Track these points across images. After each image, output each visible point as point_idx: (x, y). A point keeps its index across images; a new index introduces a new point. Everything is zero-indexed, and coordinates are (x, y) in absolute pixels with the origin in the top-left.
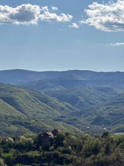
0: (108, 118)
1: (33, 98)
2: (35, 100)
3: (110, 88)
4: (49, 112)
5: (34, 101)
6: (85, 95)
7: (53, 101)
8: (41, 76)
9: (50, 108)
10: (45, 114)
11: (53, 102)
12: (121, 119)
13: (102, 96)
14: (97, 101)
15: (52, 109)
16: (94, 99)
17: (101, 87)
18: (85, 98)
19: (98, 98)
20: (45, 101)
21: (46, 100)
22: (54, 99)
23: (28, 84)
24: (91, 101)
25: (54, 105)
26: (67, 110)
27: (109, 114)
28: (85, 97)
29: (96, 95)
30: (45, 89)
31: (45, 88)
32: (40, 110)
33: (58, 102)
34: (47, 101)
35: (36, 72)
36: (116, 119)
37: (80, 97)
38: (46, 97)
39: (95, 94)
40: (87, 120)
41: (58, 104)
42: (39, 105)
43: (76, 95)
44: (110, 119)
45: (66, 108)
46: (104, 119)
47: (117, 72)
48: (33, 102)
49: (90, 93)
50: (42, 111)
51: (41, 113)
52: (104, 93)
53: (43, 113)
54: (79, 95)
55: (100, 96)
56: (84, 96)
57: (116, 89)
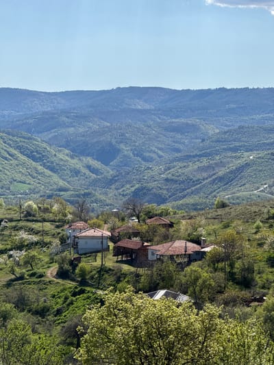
0: (161, 189)
1: (5, 150)
2: (10, 155)
3: (193, 125)
4: (39, 179)
5: (8, 156)
6: (135, 142)
7: (55, 155)
8: (55, 101)
9: (42, 171)
10: (29, 184)
11: (55, 158)
12: (188, 191)
13: (174, 142)
14: (160, 153)
15: (48, 172)
16: (154, 149)
17: (175, 122)
18: (134, 148)
19: (163, 146)
20: (38, 156)
21: (40, 153)
22: (60, 151)
23: (18, 121)
24: (147, 154)
25: (57, 164)
26: (85, 174)
27: (163, 182)
28: (134, 146)
29: (159, 141)
30: (53, 131)
31: (55, 128)
32: (18, 177)
33: (69, 159)
34: (43, 156)
35: (46, 93)
36: (177, 190)
37: (122, 146)
38: (40, 148)
39: (159, 139)
40: (120, 194)
41: (67, 161)
42: (17, 165)
43: (114, 141)
44: (165, 192)
45: (84, 170)
46: (152, 192)
47: (220, 89)
48: (6, 159)
49: (147, 136)
50: (23, 178)
51: (20, 182)
52: (179, 136)
53: (24, 183)
54: (121, 142)
55: (170, 143)
56: (132, 144)
57: (207, 126)
